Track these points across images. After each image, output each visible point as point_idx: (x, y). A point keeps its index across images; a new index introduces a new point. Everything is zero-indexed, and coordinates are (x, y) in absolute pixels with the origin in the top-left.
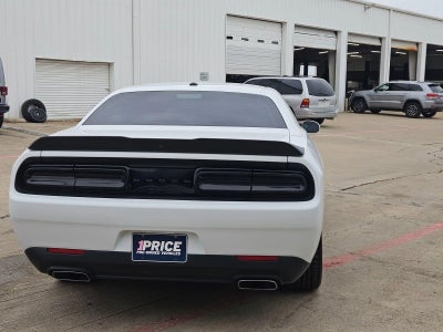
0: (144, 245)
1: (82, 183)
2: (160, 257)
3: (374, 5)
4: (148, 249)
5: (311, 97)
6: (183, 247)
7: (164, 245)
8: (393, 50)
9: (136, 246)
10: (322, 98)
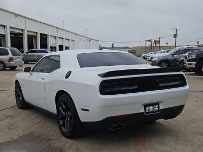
0: (148, 108)
1: (123, 89)
2: (153, 112)
3: (19, 15)
4: (149, 110)
5: (13, 57)
6: (159, 107)
7: (153, 107)
8: (28, 35)
9: (145, 109)
10: (18, 57)
